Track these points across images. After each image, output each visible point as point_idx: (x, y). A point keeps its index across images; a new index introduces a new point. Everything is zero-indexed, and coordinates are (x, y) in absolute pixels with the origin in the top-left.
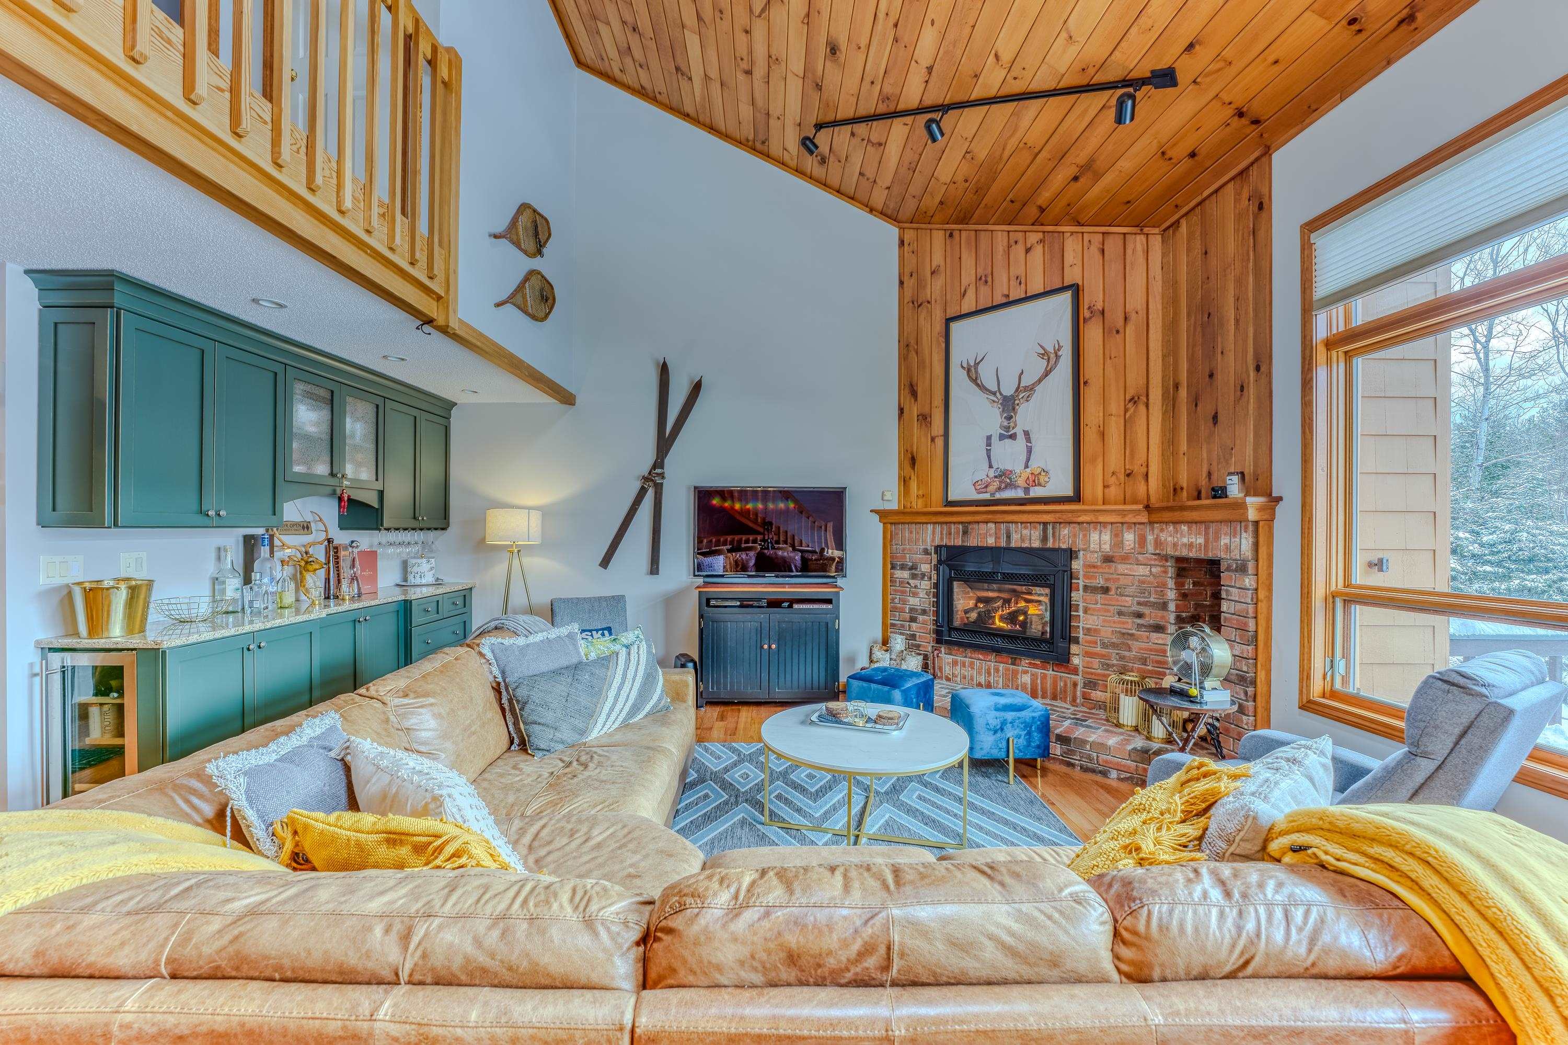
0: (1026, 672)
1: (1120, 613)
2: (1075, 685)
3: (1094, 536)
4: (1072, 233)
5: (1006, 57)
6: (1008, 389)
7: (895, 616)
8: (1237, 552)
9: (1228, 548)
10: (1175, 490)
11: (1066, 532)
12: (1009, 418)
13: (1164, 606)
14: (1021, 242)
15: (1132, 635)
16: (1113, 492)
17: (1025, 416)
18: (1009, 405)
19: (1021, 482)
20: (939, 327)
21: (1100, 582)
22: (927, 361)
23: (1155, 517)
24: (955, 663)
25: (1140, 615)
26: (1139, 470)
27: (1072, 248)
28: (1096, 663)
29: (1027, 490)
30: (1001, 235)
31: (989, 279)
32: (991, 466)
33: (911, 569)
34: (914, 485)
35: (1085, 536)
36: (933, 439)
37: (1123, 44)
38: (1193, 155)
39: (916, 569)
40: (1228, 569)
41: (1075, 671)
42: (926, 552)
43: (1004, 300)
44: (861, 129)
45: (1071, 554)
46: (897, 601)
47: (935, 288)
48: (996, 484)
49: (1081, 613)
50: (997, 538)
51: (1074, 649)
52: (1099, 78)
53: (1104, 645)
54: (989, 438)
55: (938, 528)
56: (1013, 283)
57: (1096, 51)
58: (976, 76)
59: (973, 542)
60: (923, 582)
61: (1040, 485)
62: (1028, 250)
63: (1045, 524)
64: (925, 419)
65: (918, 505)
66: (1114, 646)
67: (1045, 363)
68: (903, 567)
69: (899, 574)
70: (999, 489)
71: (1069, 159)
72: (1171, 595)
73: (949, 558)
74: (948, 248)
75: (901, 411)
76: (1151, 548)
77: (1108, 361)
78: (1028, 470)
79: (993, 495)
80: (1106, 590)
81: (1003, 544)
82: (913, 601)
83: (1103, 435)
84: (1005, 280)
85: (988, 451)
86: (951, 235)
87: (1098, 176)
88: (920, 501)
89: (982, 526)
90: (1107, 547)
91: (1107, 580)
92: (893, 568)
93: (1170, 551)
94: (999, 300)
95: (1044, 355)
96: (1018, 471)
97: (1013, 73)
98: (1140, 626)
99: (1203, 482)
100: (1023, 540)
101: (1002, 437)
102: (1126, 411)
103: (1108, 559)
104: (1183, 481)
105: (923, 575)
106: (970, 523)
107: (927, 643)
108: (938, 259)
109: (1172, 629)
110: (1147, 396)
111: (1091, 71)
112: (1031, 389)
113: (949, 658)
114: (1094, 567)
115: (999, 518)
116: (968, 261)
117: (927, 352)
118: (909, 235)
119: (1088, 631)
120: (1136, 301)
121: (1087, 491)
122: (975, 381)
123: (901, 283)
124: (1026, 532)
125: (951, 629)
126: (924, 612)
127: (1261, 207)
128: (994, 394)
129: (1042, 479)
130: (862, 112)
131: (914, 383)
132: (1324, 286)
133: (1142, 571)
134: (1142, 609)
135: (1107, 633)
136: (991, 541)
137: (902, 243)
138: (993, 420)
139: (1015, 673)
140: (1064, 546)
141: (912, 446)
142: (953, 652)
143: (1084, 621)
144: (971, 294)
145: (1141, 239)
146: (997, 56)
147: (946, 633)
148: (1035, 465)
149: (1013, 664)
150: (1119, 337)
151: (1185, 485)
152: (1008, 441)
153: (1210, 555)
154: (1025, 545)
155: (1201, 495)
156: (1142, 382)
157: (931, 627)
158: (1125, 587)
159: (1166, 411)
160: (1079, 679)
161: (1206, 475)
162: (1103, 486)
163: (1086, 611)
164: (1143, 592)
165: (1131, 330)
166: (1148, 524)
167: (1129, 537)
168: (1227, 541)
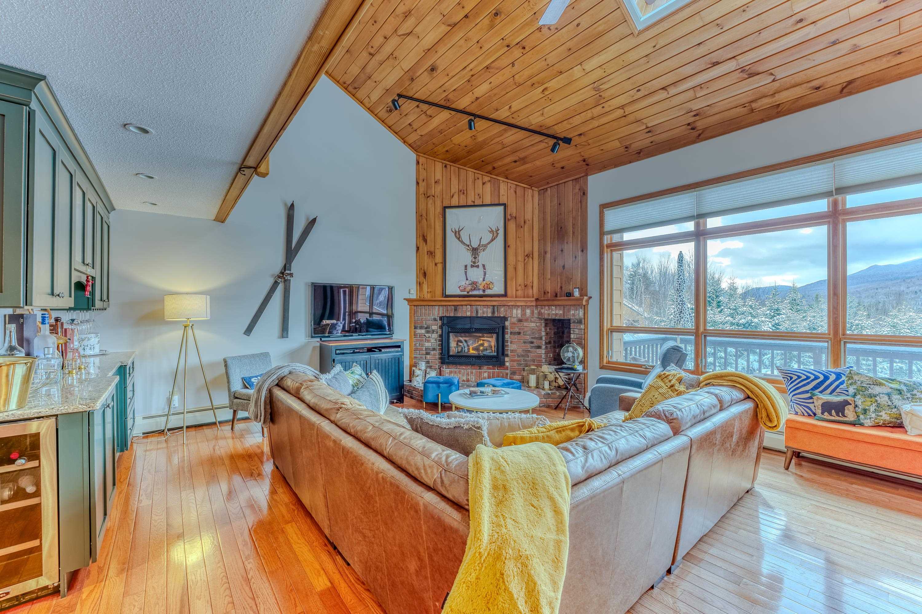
0: (486, 372)
1: (525, 343)
2: (507, 374)
3: (515, 311)
4: (503, 181)
5: (513, 109)
6: (475, 245)
7: (417, 353)
8: (578, 316)
9: (573, 315)
10: (545, 293)
11: (503, 309)
12: (475, 258)
13: (541, 338)
14: (480, 179)
15: (529, 351)
16: (520, 293)
17: (483, 257)
18: (475, 251)
19: (481, 287)
20: (439, 209)
21: (517, 330)
22: (433, 225)
23: (539, 303)
24: (451, 372)
25: (532, 343)
26: (530, 284)
27: (503, 187)
28: (515, 364)
29: (484, 291)
30: (471, 173)
31: (465, 192)
32: (467, 279)
33: (426, 328)
34: (425, 287)
35: (510, 311)
36: (436, 264)
37: (560, 124)
38: (563, 168)
39: (429, 328)
40: (574, 322)
41: (507, 368)
42: (435, 320)
43: (472, 204)
44: (424, 107)
45: (505, 319)
46: (418, 345)
47: (437, 190)
48: (469, 288)
49: (509, 344)
50: (471, 312)
51: (507, 359)
52: (545, 131)
53: (519, 356)
54: (466, 266)
55: (441, 308)
56: (476, 197)
57: (549, 122)
58: (497, 110)
59: (459, 315)
60: (433, 335)
61: (490, 289)
62: (484, 184)
63: (494, 306)
64: (431, 254)
65: (428, 296)
66: (523, 356)
67: (491, 235)
68: (421, 328)
69: (419, 331)
70: (472, 290)
71: (518, 154)
72: (543, 334)
73: (448, 322)
74: (444, 173)
75: (418, 248)
76: (536, 315)
77: (518, 239)
78: (484, 282)
79: (468, 292)
80: (519, 333)
81: (474, 315)
82: (427, 344)
83: (515, 269)
84: (473, 194)
85: (466, 273)
86: (446, 166)
87: (525, 163)
88: (429, 295)
89: (464, 307)
90: (519, 316)
91: (520, 329)
92: (415, 328)
93: (546, 317)
94: (470, 203)
95: (491, 232)
96: (480, 282)
97: (513, 116)
98: (532, 347)
99: (558, 290)
100: (483, 313)
101: (472, 266)
102: (525, 260)
103: (520, 321)
104: (549, 289)
105: (433, 331)
106: (458, 305)
107: (436, 363)
108: (438, 176)
109: (544, 347)
110: (533, 255)
111: (544, 128)
112: (486, 246)
113: (448, 370)
114: (515, 324)
115: (473, 303)
116: (455, 181)
117: (432, 221)
118: (422, 160)
119: (512, 351)
120: (528, 216)
121: (509, 293)
122: (459, 238)
123: (418, 183)
124: (485, 310)
125: (449, 356)
126: (434, 349)
127: (584, 194)
128: (468, 246)
129: (491, 286)
130: (430, 99)
131: (425, 235)
132: (607, 228)
133: (533, 325)
134: (533, 340)
135: (520, 351)
136: (468, 314)
137: (418, 163)
138: (468, 257)
139: (480, 373)
140: (502, 316)
141: (424, 267)
142: (450, 367)
143: (511, 347)
144: (456, 196)
145: (530, 191)
146: (510, 107)
147: (446, 358)
148: (487, 279)
149: (480, 369)
150: (522, 229)
151: (549, 291)
152: (475, 269)
153: (566, 318)
154: (485, 315)
155: (558, 295)
156: (531, 249)
157: (437, 356)
158: (527, 331)
159: (540, 261)
160: (508, 371)
161: (559, 287)
162: (516, 290)
163: (511, 342)
164: (533, 333)
165: (526, 227)
166: (536, 306)
167: (528, 311)
168: (573, 312)
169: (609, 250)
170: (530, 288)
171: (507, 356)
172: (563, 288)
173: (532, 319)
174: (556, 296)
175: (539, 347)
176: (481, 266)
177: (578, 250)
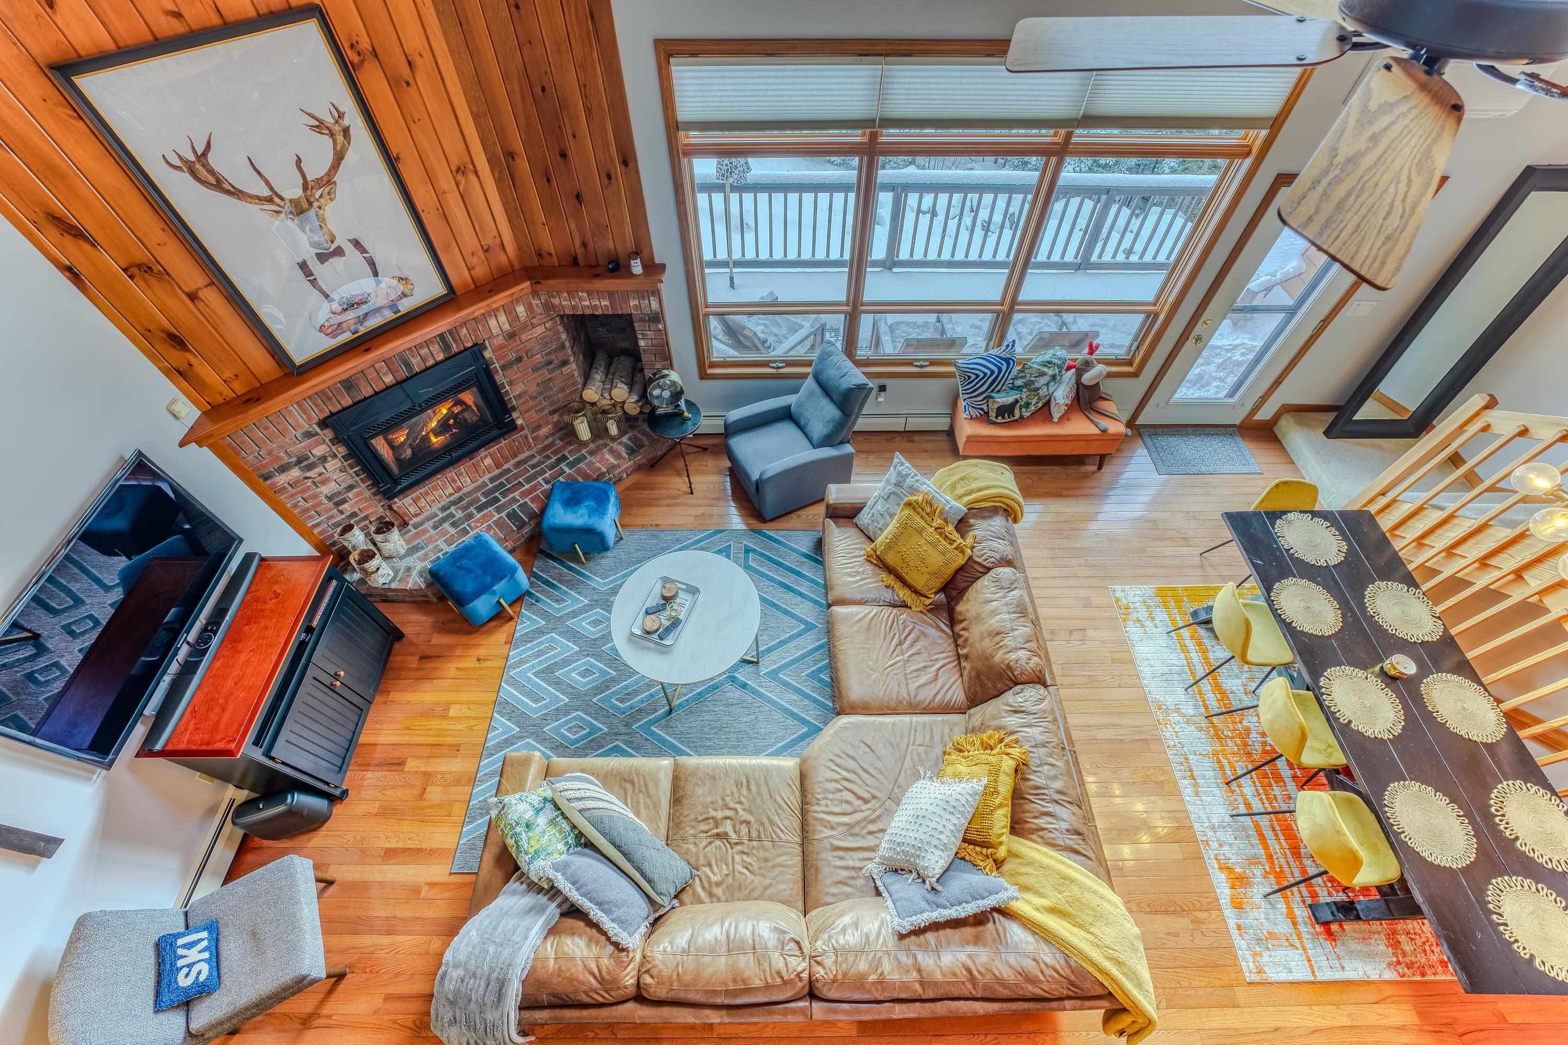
0: (486, 457)
1: (535, 370)
2: (526, 437)
6: (291, 190)
8: (646, 309)
9: (637, 307)
10: (539, 254)
11: (465, 331)
12: (317, 230)
13: (563, 346)
15: (550, 378)
17: (338, 219)
18: (305, 211)
19: (381, 302)
20: (35, 87)
21: (512, 356)
23: (541, 287)
24: (415, 501)
25: (550, 363)
26: (494, 242)
28: (533, 413)
29: (394, 309)
32: (329, 300)
33: (298, 463)
34: (204, 370)
35: (483, 326)
36: (194, 297)
39: (307, 458)
40: (641, 320)
41: (522, 428)
42: (309, 435)
43: (178, 27)
45: (478, 348)
48: (350, 318)
49: (508, 388)
50: (394, 372)
51: (515, 415)
53: (533, 398)
54: (303, 266)
55: (304, 401)
59: (367, 391)
60: (327, 465)
61: (406, 296)
63: (440, 334)
64: (145, 270)
66: (541, 393)
67: (329, 140)
68: (284, 469)
69: (282, 479)
70: (359, 321)
73: (350, 422)
75: (71, 272)
76: (537, 309)
77: (413, 127)
79: (353, 332)
80: (519, 360)
81: (403, 373)
82: (326, 489)
83: (445, 216)
85: (313, 282)
90: (506, 327)
91: (517, 351)
92: (266, 479)
93: (567, 311)
95: (322, 128)
98: (553, 370)
99: (579, 251)
100: (425, 360)
101: (322, 258)
102: (457, 184)
103: (511, 336)
104: (548, 246)
105: (323, 459)
106: (349, 376)
107: (373, 508)
109: (572, 359)
110: (472, 162)
112: (328, 180)
113: (410, 498)
114: (503, 347)
117: (43, 146)
119: (519, 396)
120: (414, 40)
121: (457, 282)
122: (219, 185)
124: (424, 351)
125: (395, 477)
126: (350, 488)
129: (404, 289)
131: (60, 214)
133: (539, 330)
134: (550, 358)
135: (533, 389)
136: (388, 379)
138: (292, 237)
139: (476, 465)
140: (469, 345)
141: (153, 321)
142: (410, 493)
143: (513, 391)
148: (386, 275)
149: (471, 461)
150: (412, 90)
151: (553, 252)
152: (334, 261)
153: (619, 312)
154: (431, 362)
155: (581, 261)
156: (461, 147)
157: (367, 494)
158: (532, 349)
159: (501, 179)
160: (526, 431)
161: (578, 245)
162: (469, 270)
163: (511, 383)
164: (545, 345)
165: (423, 80)
166: (534, 292)
167: (521, 310)
168: (636, 302)
170: (498, 250)
171: (514, 408)
172: (591, 247)
173: (534, 321)
174: (576, 262)
175: (565, 363)
176: (349, 248)
177: (611, 159)
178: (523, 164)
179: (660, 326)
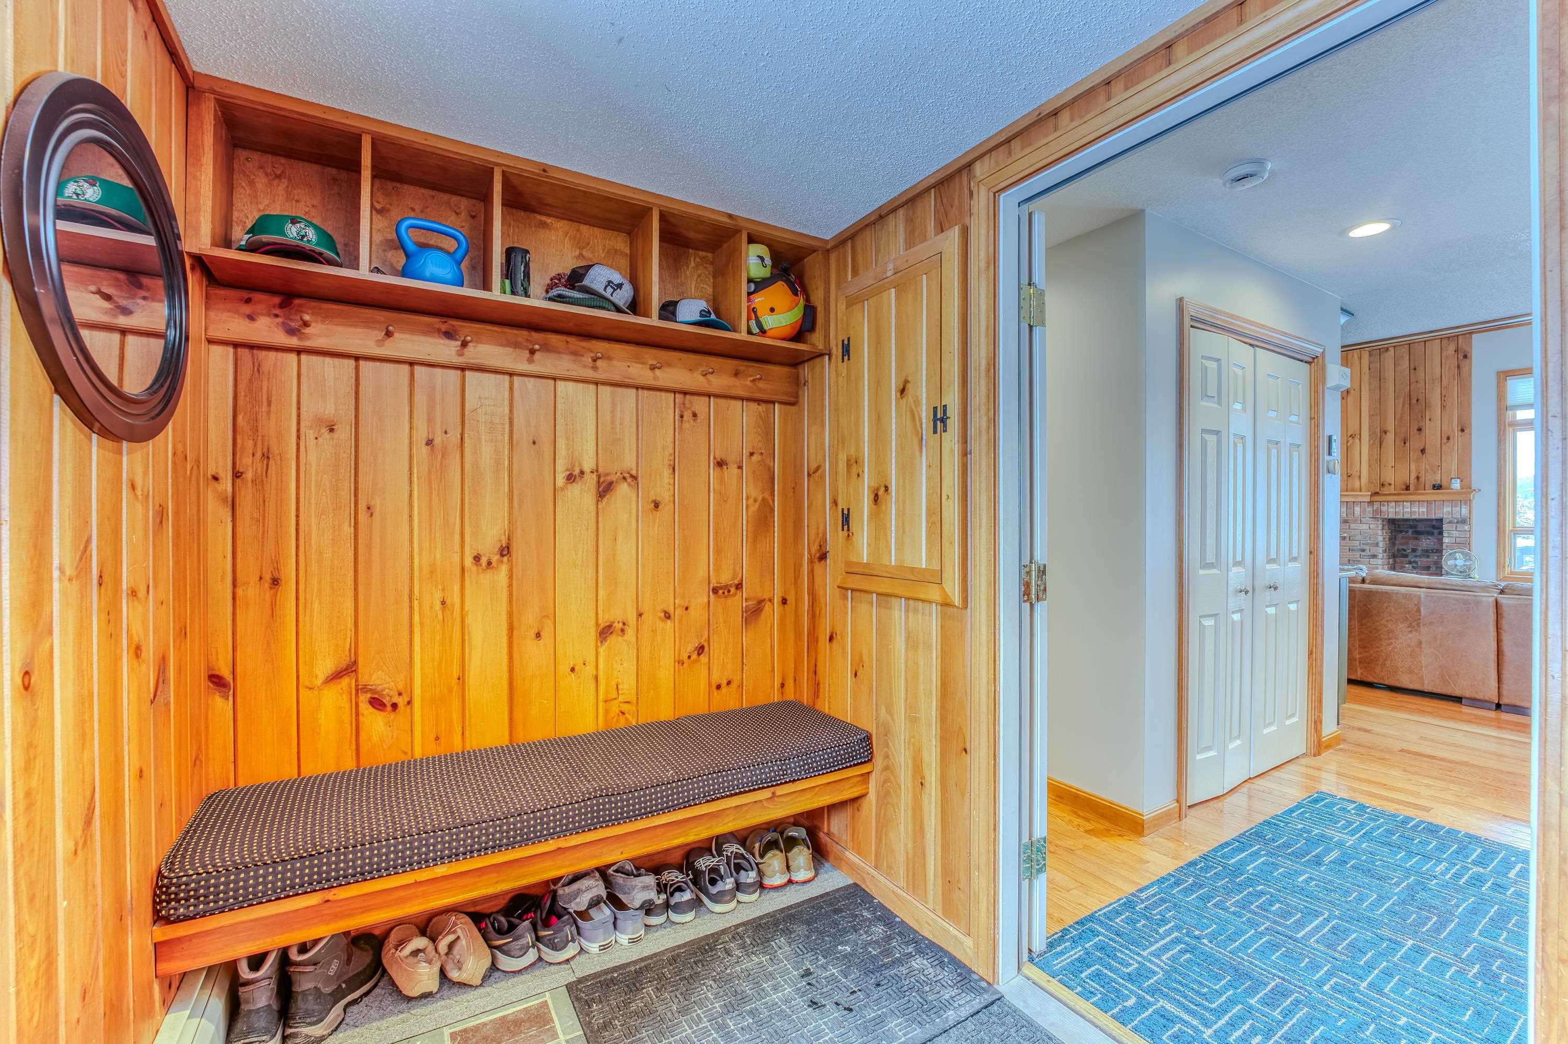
1: (1351, 550)
8: (1457, 514)
9: (1448, 513)
10: (1384, 485)
13: (1377, 545)
23: (1376, 498)
25: (1363, 550)
26: (1356, 474)
40: (1450, 522)
72: (1380, 538)
76: (1371, 515)
90: (1345, 514)
93: (1390, 516)
99: (1412, 482)
102: (1347, 441)
103: (1345, 521)
104: (1391, 480)
109: (1380, 556)
110: (1360, 435)
127: (1464, 357)
133: (1365, 527)
134: (1364, 547)
151: (1393, 483)
153: (1433, 517)
155: (1412, 487)
156: (1357, 427)
158: (1354, 535)
159: (1374, 443)
161: (1413, 476)
164: (1365, 538)
166: (1371, 503)
167: (1357, 509)
168: (1449, 509)
169: (1511, 429)
172: (1423, 479)
173: (1364, 520)
174: (1408, 488)
175: (1375, 556)
177: (1453, 430)
178: (1390, 436)
179: (1466, 528)
